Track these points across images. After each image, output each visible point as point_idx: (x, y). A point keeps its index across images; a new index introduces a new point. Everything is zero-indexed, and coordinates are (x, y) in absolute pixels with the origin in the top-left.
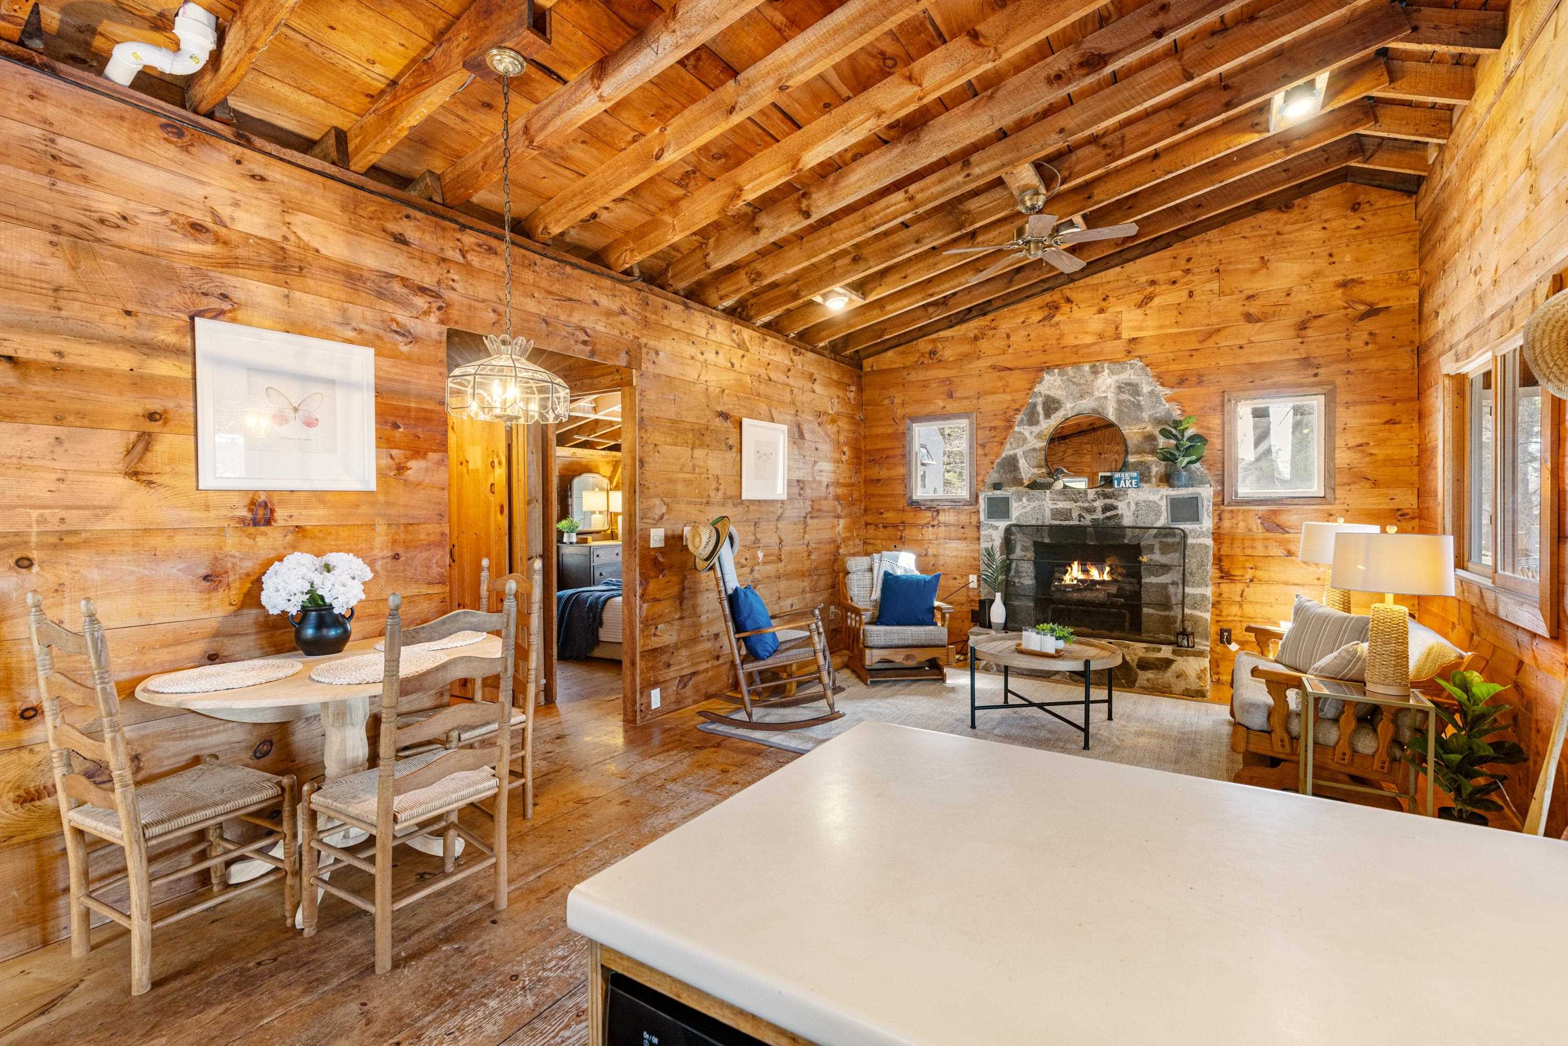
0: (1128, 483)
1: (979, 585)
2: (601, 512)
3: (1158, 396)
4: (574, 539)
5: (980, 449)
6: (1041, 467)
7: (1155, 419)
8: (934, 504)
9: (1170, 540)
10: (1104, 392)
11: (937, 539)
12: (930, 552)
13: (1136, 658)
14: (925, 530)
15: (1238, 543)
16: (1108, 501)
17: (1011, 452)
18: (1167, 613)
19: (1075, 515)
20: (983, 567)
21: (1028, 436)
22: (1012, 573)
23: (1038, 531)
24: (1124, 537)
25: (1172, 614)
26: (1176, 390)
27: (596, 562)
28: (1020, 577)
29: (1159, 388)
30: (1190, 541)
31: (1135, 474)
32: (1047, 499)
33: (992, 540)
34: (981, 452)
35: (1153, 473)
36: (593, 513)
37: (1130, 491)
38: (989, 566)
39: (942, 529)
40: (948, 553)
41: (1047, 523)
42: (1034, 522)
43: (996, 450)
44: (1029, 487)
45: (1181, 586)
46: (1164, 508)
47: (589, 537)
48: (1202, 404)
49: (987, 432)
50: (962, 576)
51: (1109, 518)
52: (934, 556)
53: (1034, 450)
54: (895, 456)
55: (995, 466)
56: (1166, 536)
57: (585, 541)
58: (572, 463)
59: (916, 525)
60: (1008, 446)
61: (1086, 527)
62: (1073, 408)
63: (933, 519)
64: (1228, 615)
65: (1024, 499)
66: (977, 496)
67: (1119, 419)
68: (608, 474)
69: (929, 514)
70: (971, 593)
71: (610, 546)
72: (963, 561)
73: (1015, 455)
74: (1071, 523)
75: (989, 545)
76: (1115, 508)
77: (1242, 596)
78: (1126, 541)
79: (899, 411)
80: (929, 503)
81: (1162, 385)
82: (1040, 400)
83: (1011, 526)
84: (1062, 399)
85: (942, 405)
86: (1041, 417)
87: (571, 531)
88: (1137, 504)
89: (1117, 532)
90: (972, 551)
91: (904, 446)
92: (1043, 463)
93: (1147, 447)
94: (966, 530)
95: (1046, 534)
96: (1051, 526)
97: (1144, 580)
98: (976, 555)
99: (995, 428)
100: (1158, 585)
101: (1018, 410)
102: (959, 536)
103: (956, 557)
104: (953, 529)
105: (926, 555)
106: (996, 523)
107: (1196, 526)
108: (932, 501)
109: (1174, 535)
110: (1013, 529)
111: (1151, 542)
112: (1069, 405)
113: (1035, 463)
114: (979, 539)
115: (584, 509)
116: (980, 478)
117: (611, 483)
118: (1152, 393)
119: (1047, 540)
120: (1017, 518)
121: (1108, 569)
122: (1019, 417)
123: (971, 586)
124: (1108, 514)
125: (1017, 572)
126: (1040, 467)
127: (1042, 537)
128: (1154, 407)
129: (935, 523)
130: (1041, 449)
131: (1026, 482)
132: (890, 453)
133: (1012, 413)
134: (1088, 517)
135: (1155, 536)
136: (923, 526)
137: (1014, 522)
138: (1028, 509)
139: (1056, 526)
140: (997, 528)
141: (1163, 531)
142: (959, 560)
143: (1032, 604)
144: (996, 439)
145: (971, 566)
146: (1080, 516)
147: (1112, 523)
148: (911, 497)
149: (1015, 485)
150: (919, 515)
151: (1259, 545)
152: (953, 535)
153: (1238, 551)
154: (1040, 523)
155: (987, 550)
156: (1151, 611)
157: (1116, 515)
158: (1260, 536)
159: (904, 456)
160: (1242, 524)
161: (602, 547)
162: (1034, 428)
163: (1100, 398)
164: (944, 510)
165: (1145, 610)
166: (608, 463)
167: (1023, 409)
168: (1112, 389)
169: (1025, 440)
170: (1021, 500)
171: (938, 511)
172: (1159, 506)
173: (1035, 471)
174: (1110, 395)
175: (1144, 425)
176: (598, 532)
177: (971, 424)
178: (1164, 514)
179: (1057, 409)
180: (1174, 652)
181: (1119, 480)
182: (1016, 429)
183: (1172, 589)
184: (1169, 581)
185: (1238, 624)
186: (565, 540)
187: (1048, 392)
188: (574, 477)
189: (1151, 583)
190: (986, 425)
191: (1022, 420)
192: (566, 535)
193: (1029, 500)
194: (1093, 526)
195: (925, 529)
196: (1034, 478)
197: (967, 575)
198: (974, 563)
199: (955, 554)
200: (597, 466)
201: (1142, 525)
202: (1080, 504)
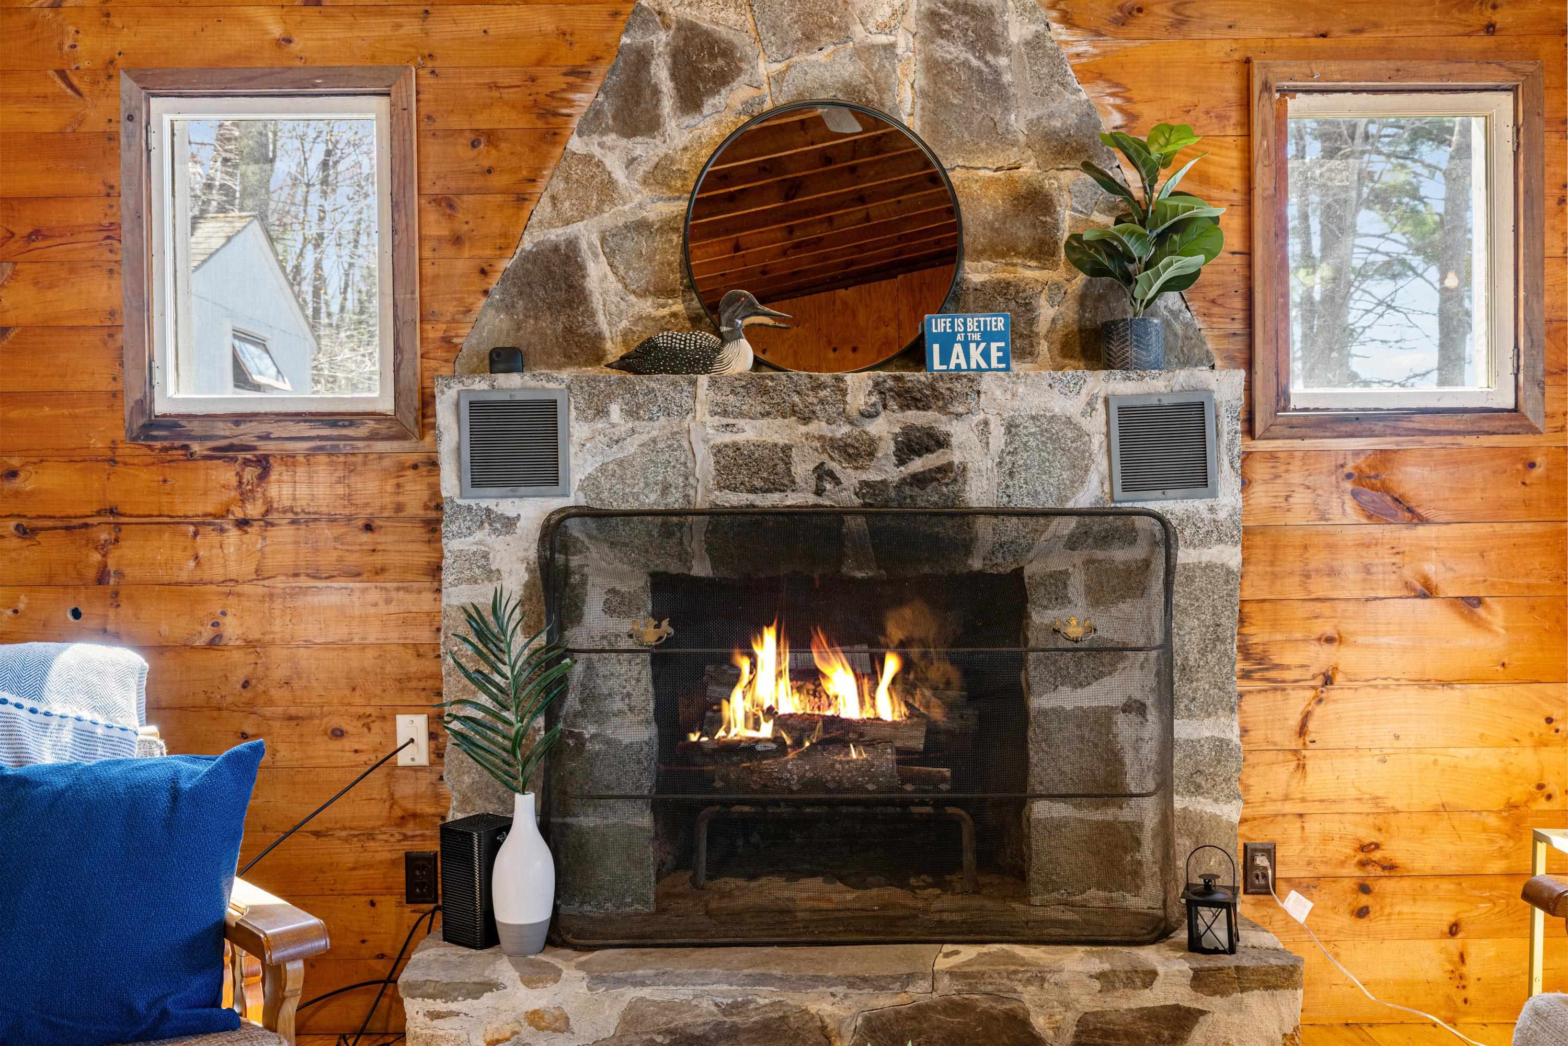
0: (975, 353)
1: (438, 754)
3: (1055, 60)
5: (432, 216)
6: (670, 293)
7: (1049, 136)
8: (248, 433)
9: (1120, 555)
10: (884, 28)
11: (260, 574)
12: (232, 629)
13: (1071, 1017)
14: (207, 543)
15: (1291, 561)
16: (915, 417)
17: (556, 234)
18: (1108, 814)
19: (802, 469)
20: (454, 685)
21: (620, 175)
22: (572, 701)
23: (667, 532)
24: (967, 547)
25: (1126, 814)
26: (1109, 43)
28: (601, 717)
29: (1059, 32)
30: (1185, 556)
31: (998, 323)
32: (702, 410)
33: (491, 574)
34: (436, 226)
35: (1042, 326)
37: (987, 382)
38: (481, 681)
39: (284, 534)
40: (310, 630)
41: (701, 501)
42: (651, 500)
43: (495, 224)
44: (628, 364)
45: (1152, 715)
46: (1098, 441)
48: (1185, 98)
49: (463, 150)
50: (366, 721)
51: (920, 480)
52: (250, 645)
53: (642, 226)
54: (72, 231)
55: (494, 282)
56: (1105, 540)
59: (174, 522)
60: (543, 209)
61: (838, 514)
62: (778, 79)
63: (245, 497)
64: (1267, 799)
65: (615, 410)
66: (427, 402)
67: (934, 124)
69: (225, 475)
70: (404, 789)
72: (369, 658)
73: (572, 244)
74: (792, 499)
75: (482, 595)
76: (939, 442)
77: (1302, 730)
78: (976, 564)
79: (86, 44)
80: (223, 429)
81: (1067, 20)
82: (661, 40)
83: (565, 514)
84: (744, 43)
85: (276, 31)
86: (667, 104)
88: (1011, 428)
89: (946, 529)
90: (407, 619)
91: (111, 191)
92: (675, 278)
93: (1023, 233)
94: (384, 539)
95: (696, 544)
96: (715, 514)
97: (1036, 703)
98: (424, 635)
99: (491, 137)
100: (1082, 716)
101: (579, 74)
102: (353, 559)
103: (343, 646)
104: (326, 532)
105: (214, 643)
106: (507, 507)
107: (1198, 505)
108: (239, 419)
109: (1129, 537)
110: (575, 527)
111: (1056, 564)
112: (764, 68)
113: (640, 277)
114: (435, 570)
116: (435, 332)
118: (1035, 44)
119: (701, 569)
120: (591, 483)
121: (892, 665)
122: (583, 99)
123: (403, 759)
124: (917, 465)
125: (590, 697)
126: (663, 291)
127: (684, 557)
128: (1046, 93)
129: (254, 510)
130: (666, 226)
131: (614, 350)
132: (52, 216)
133: (556, 81)
134: (851, 477)
135: (1073, 543)
136: (201, 523)
137: (575, 498)
138: (631, 447)
139: (734, 513)
140: (509, 524)
141: (1097, 525)
142: (355, 660)
143: (646, 820)
144: (500, 181)
145: (403, 681)
146: (822, 473)
147: (930, 497)
148: (144, 404)
149: (570, 359)
150: (178, 477)
151: (1349, 564)
152: (328, 559)
153: (1291, 588)
154: (675, 501)
155: (473, 616)
156: (1060, 810)
157: (945, 469)
158: (1351, 534)
159: (111, 232)
160: (1301, 499)
162: (641, 147)
163: (872, 48)
164: (289, 459)
165: (1041, 810)
167: (600, 71)
168: (911, 21)
169: (608, 189)
170: (602, 412)
171: (264, 464)
172: (1081, 434)
173: (646, 306)
174: (903, 42)
175: (1013, 155)
177: (397, 115)
178: (1100, 465)
179: (722, 79)
180: (1199, 980)
181: (947, 341)
182: (575, 144)
183: (1124, 728)
184: (1118, 700)
185: (1294, 828)
187: (690, 14)
189: (1058, 712)
190: (457, 122)
191: (596, 113)
193: (632, 413)
194: (863, 511)
195: (208, 539)
196: (642, 333)
197: (387, 718)
198: (415, 666)
199: (337, 632)
201: (1027, 503)
202: (818, 427)
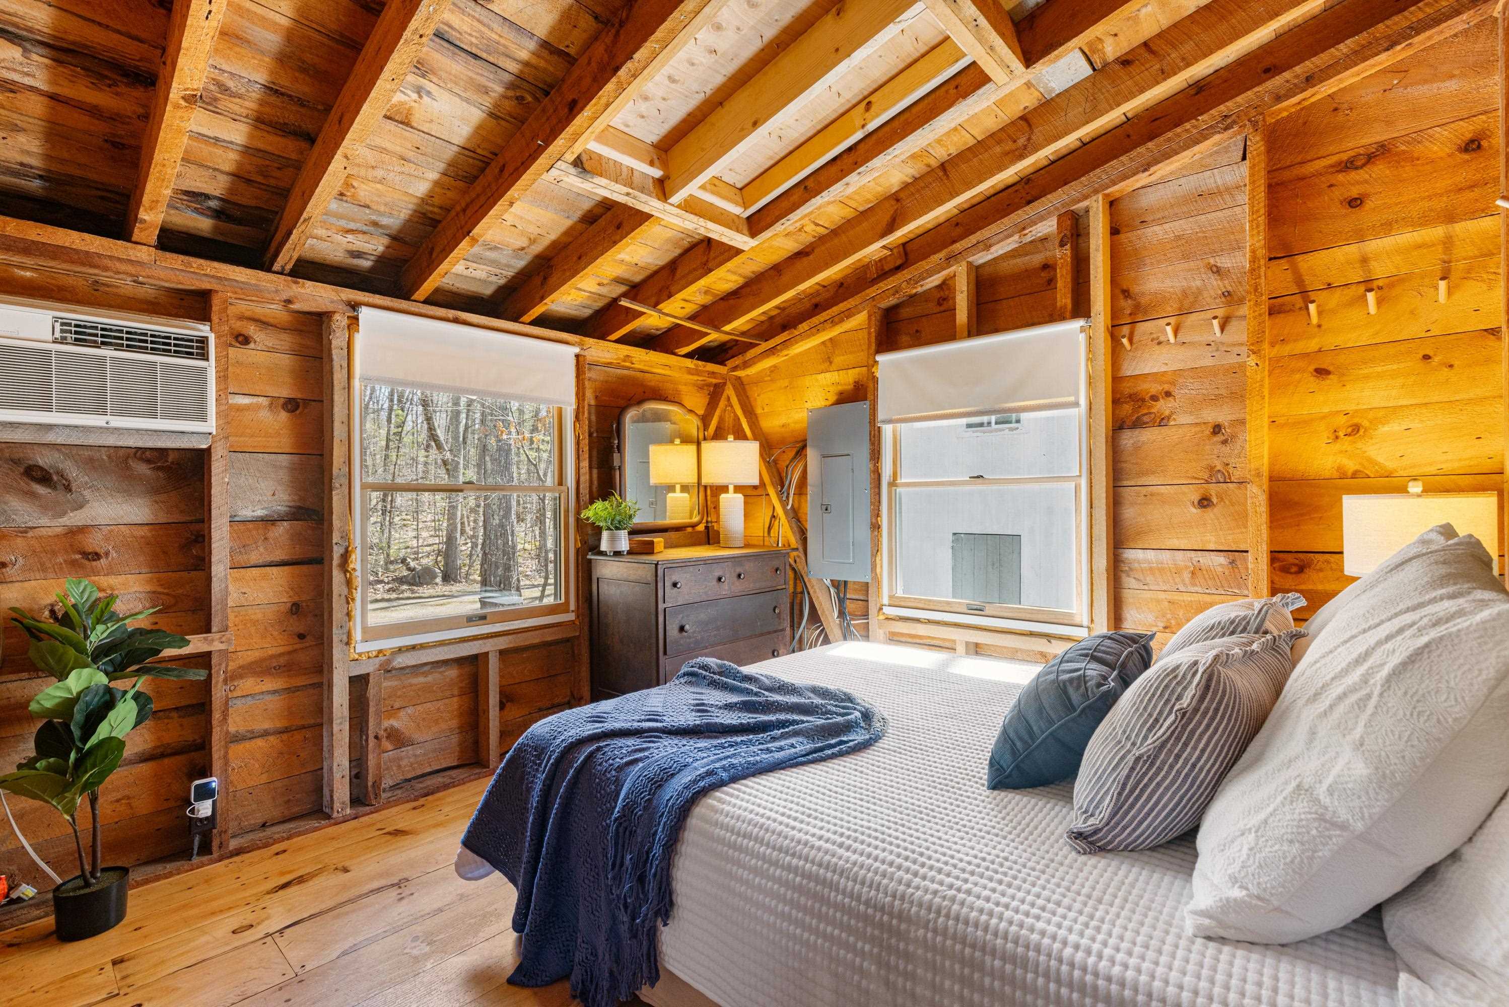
2: (685, 488)
4: (624, 544)
27: (672, 598)
36: (671, 488)
47: (659, 541)
57: (648, 549)
58: (623, 380)
68: (701, 412)
71: (705, 561)
87: (618, 527)
115: (653, 481)
117: (706, 427)
161: (685, 564)
166: (701, 388)
176: (678, 529)
186: (604, 547)
188: (623, 410)
192: (605, 534)
200: (678, 392)
